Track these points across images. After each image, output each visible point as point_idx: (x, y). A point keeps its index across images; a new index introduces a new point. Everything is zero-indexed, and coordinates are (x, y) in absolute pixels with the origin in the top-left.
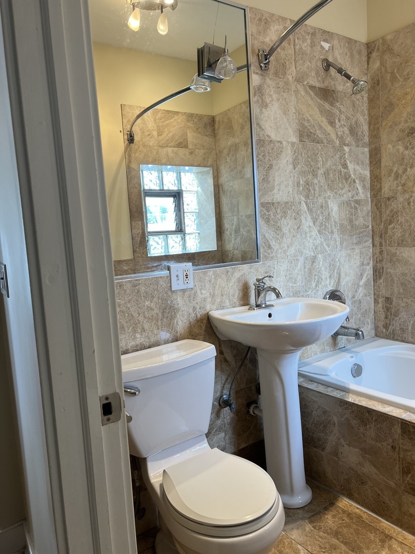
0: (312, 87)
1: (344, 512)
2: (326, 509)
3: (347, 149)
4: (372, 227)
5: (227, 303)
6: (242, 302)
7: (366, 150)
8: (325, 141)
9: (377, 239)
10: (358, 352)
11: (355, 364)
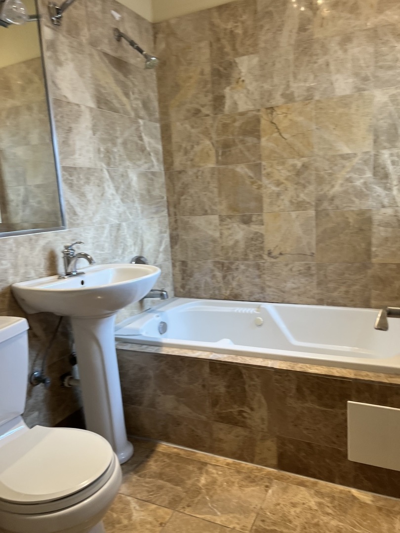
0: (106, 54)
1: (164, 454)
2: (148, 457)
3: (141, 122)
4: (167, 197)
5: (33, 274)
6: (49, 272)
7: (158, 125)
8: (121, 111)
9: (172, 209)
10: (163, 311)
11: (162, 322)
